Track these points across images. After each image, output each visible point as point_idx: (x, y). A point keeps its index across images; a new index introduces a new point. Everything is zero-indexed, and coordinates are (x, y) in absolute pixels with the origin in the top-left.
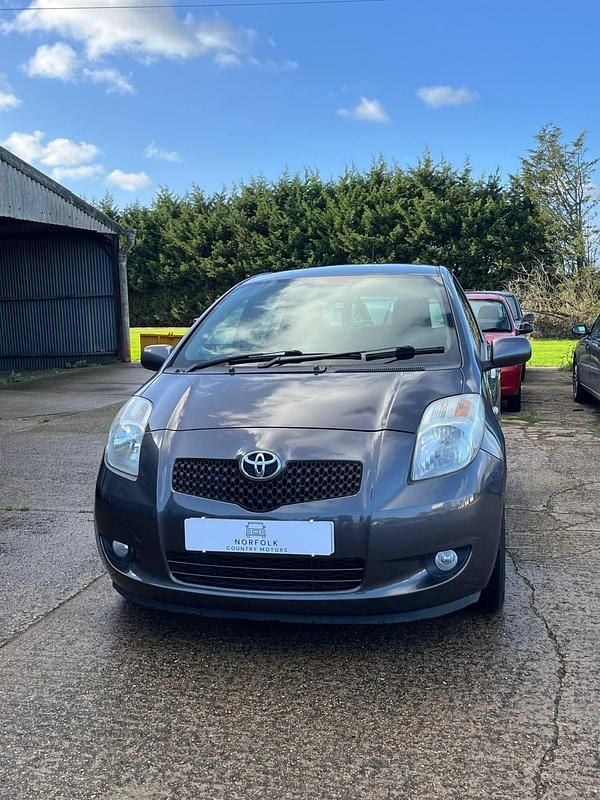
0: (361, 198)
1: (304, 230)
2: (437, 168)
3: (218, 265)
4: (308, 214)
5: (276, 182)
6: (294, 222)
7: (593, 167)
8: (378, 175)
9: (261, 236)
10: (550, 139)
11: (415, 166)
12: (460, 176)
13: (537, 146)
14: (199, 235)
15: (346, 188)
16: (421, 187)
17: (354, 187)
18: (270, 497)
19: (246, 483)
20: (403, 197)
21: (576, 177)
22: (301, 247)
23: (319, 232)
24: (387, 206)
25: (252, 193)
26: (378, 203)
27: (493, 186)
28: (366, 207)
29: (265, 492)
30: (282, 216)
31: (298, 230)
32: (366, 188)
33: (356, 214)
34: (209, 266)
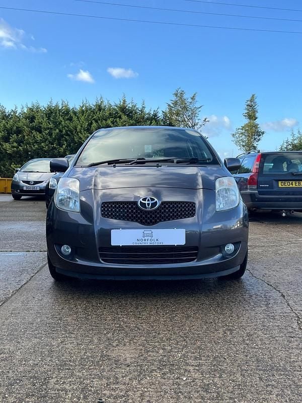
0: (90, 117)
1: (61, 131)
2: (129, 105)
3: (13, 147)
4: (63, 123)
5: (46, 106)
6: (55, 127)
7: (199, 109)
8: (99, 106)
9: (38, 133)
10: (180, 95)
11: (118, 103)
12: (140, 109)
13: (174, 98)
14: (3, 131)
15: (83, 112)
16: (121, 113)
17: (87, 111)
18: (153, 218)
19: (141, 212)
20: (112, 118)
21: (192, 114)
22: (59, 140)
23: (69, 132)
24: (104, 121)
25: (33, 111)
26: (99, 120)
27: (155, 115)
28: (93, 121)
29: (151, 216)
30: (49, 123)
31: (57, 131)
32: (93, 112)
33: (88, 125)
34: (8, 147)
